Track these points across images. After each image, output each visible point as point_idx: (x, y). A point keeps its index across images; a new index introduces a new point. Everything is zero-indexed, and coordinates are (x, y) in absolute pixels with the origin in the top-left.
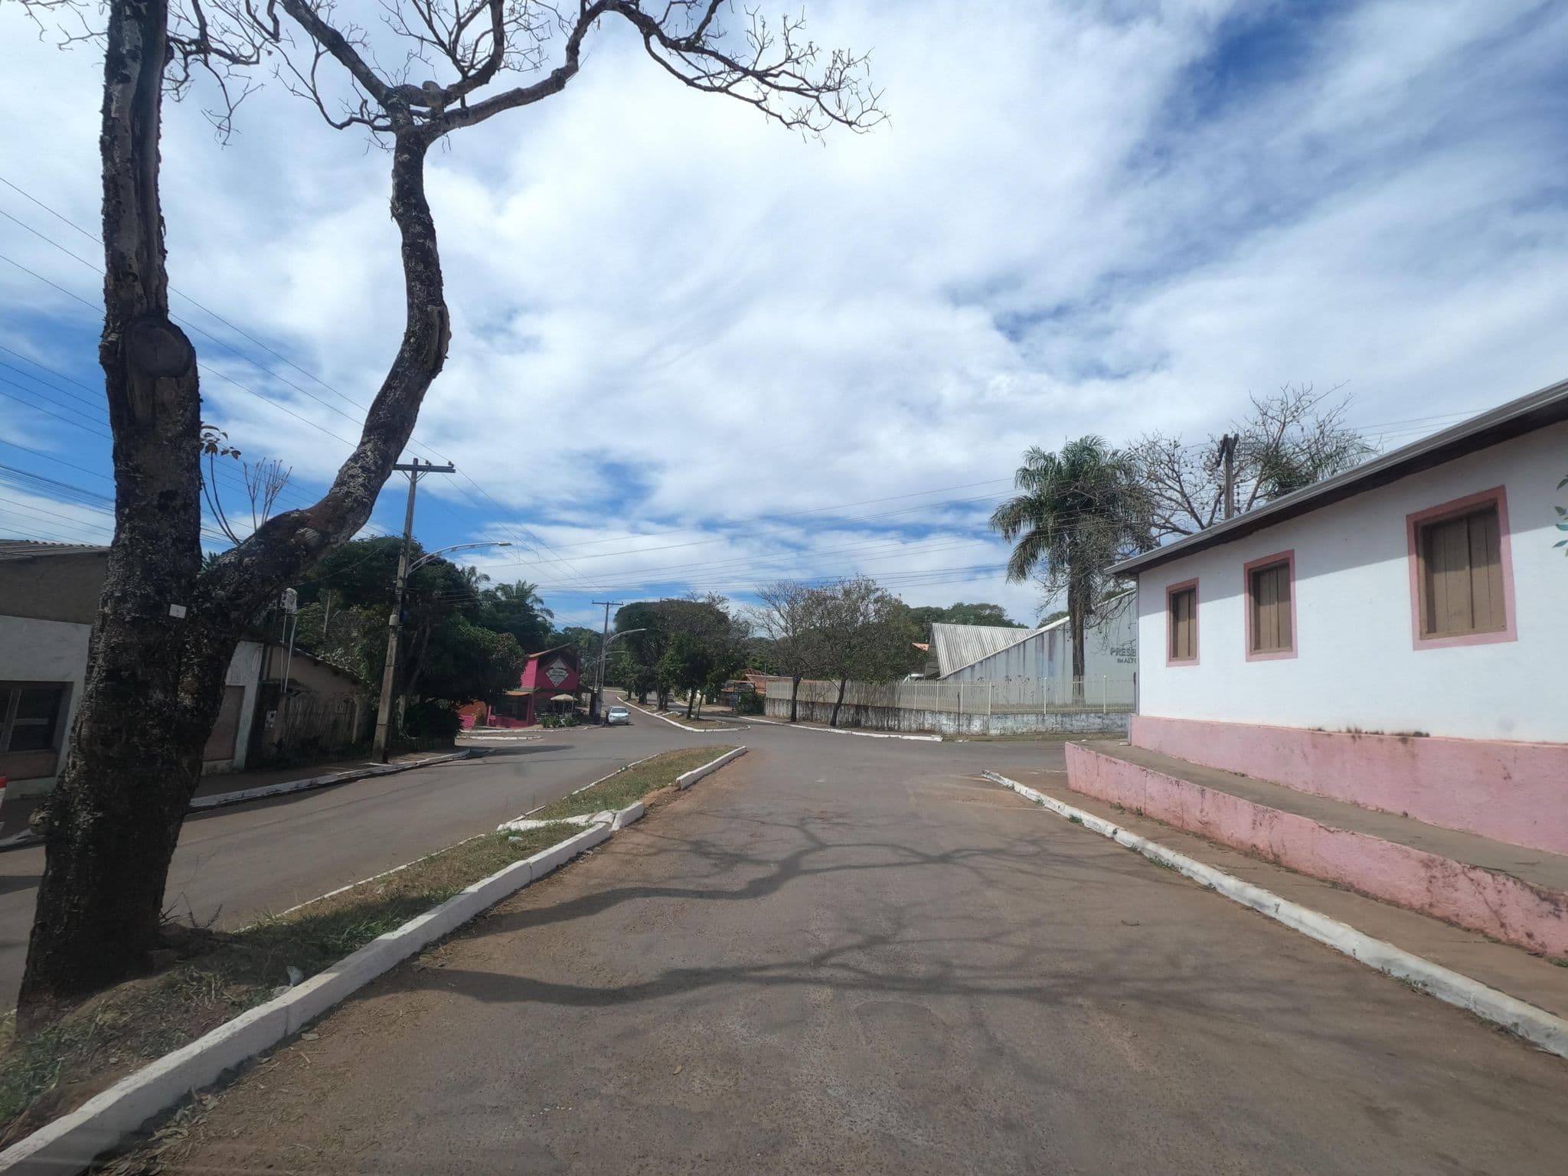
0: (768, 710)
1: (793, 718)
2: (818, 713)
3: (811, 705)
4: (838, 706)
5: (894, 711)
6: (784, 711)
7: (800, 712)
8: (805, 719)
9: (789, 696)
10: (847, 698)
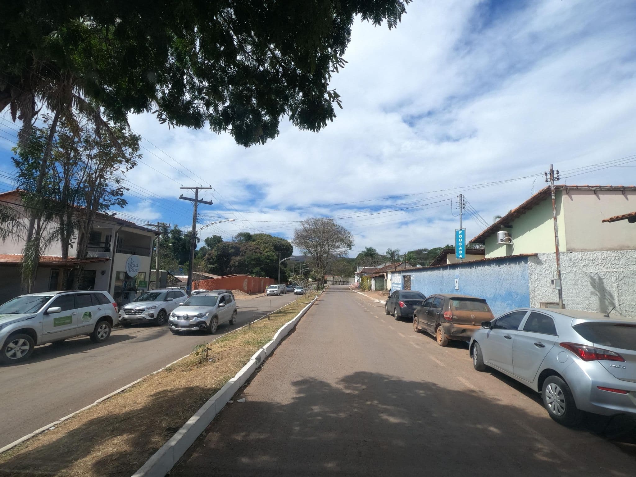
0: (328, 283)
1: (333, 284)
2: (337, 283)
3: (336, 281)
4: (341, 281)
5: (348, 282)
6: (331, 283)
7: (334, 283)
8: (335, 284)
9: (332, 280)
10: (342, 280)
